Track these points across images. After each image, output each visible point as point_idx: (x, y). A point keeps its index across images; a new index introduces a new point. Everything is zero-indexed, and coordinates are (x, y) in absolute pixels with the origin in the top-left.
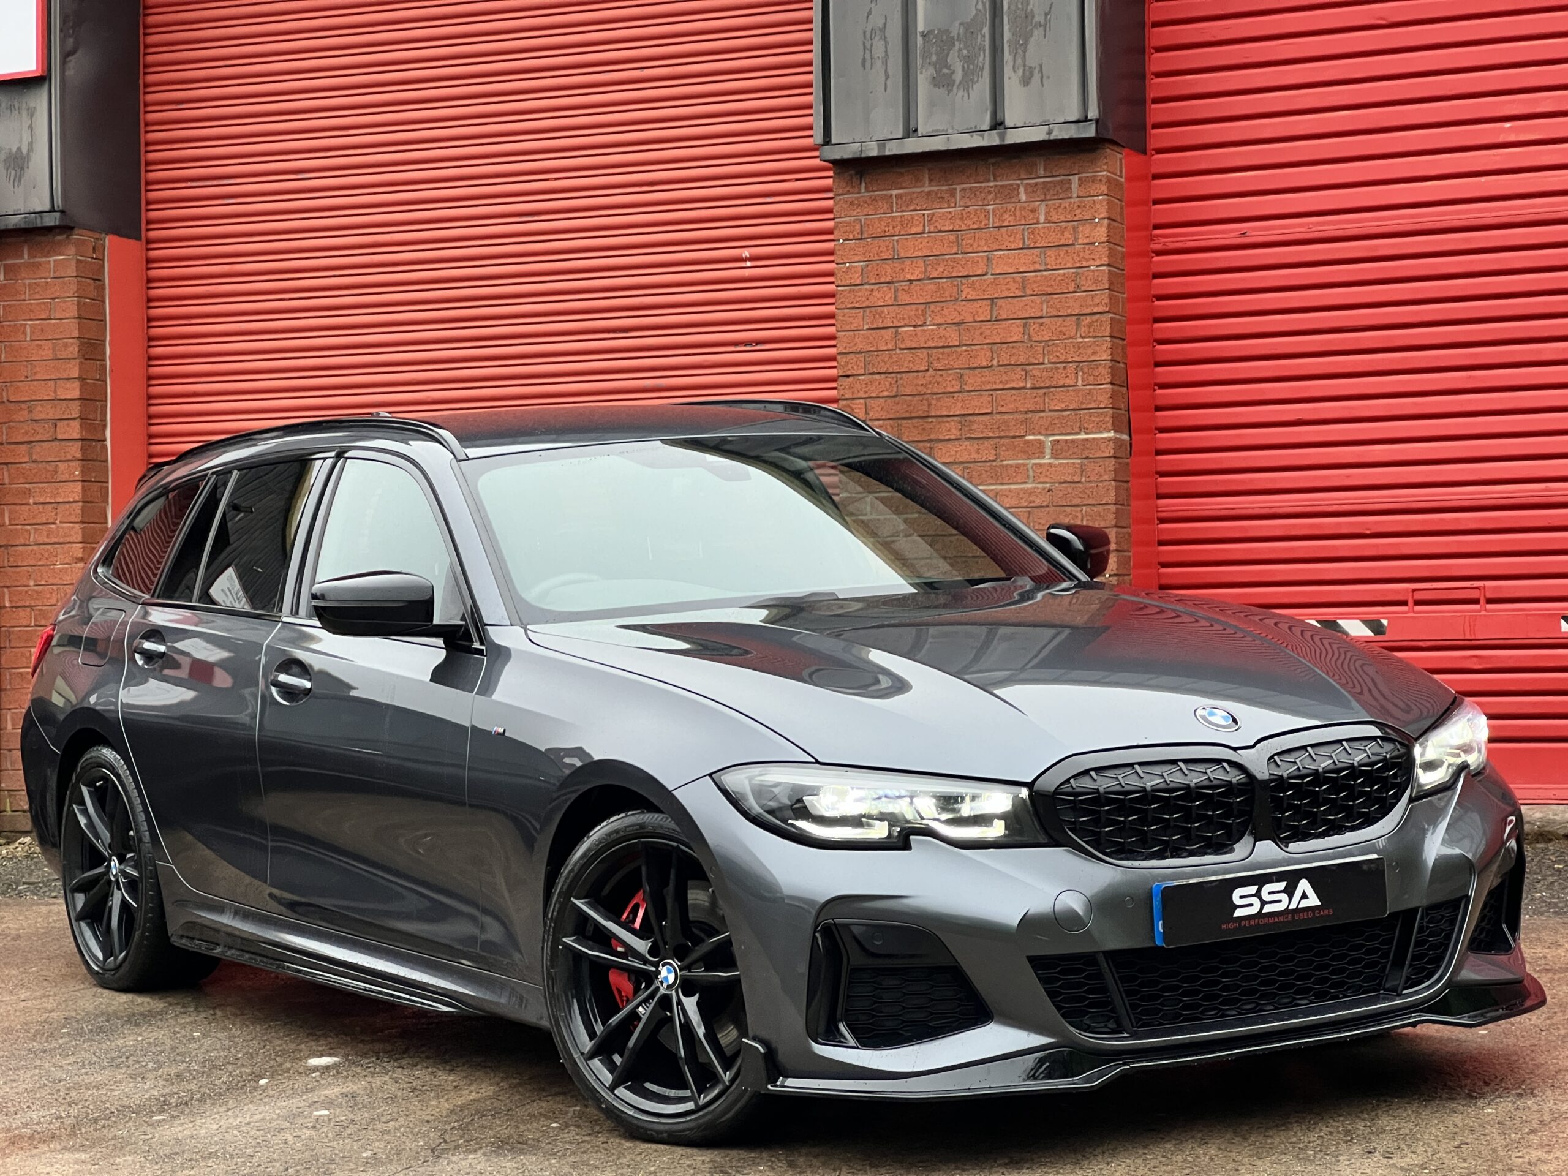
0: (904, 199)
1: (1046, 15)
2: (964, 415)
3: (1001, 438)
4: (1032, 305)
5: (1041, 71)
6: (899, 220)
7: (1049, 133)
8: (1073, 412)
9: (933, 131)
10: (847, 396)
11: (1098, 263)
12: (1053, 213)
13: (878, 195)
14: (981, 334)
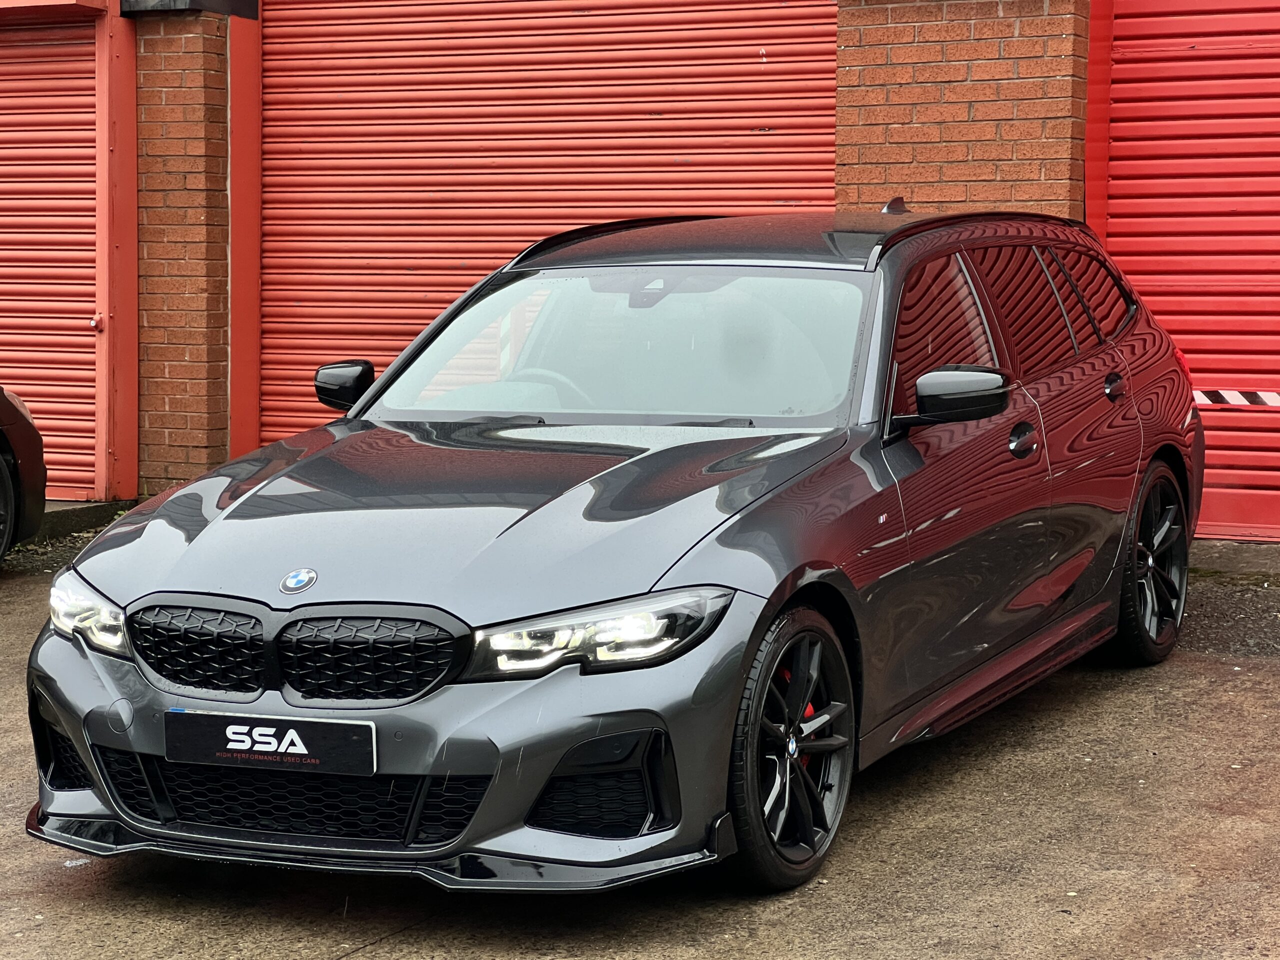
0: (898, 12)
2: (942, 202)
4: (1005, 108)
6: (893, 30)
8: (1035, 203)
10: (842, 182)
11: (1064, 73)
12: (1026, 28)
13: (876, 8)
14: (960, 132)
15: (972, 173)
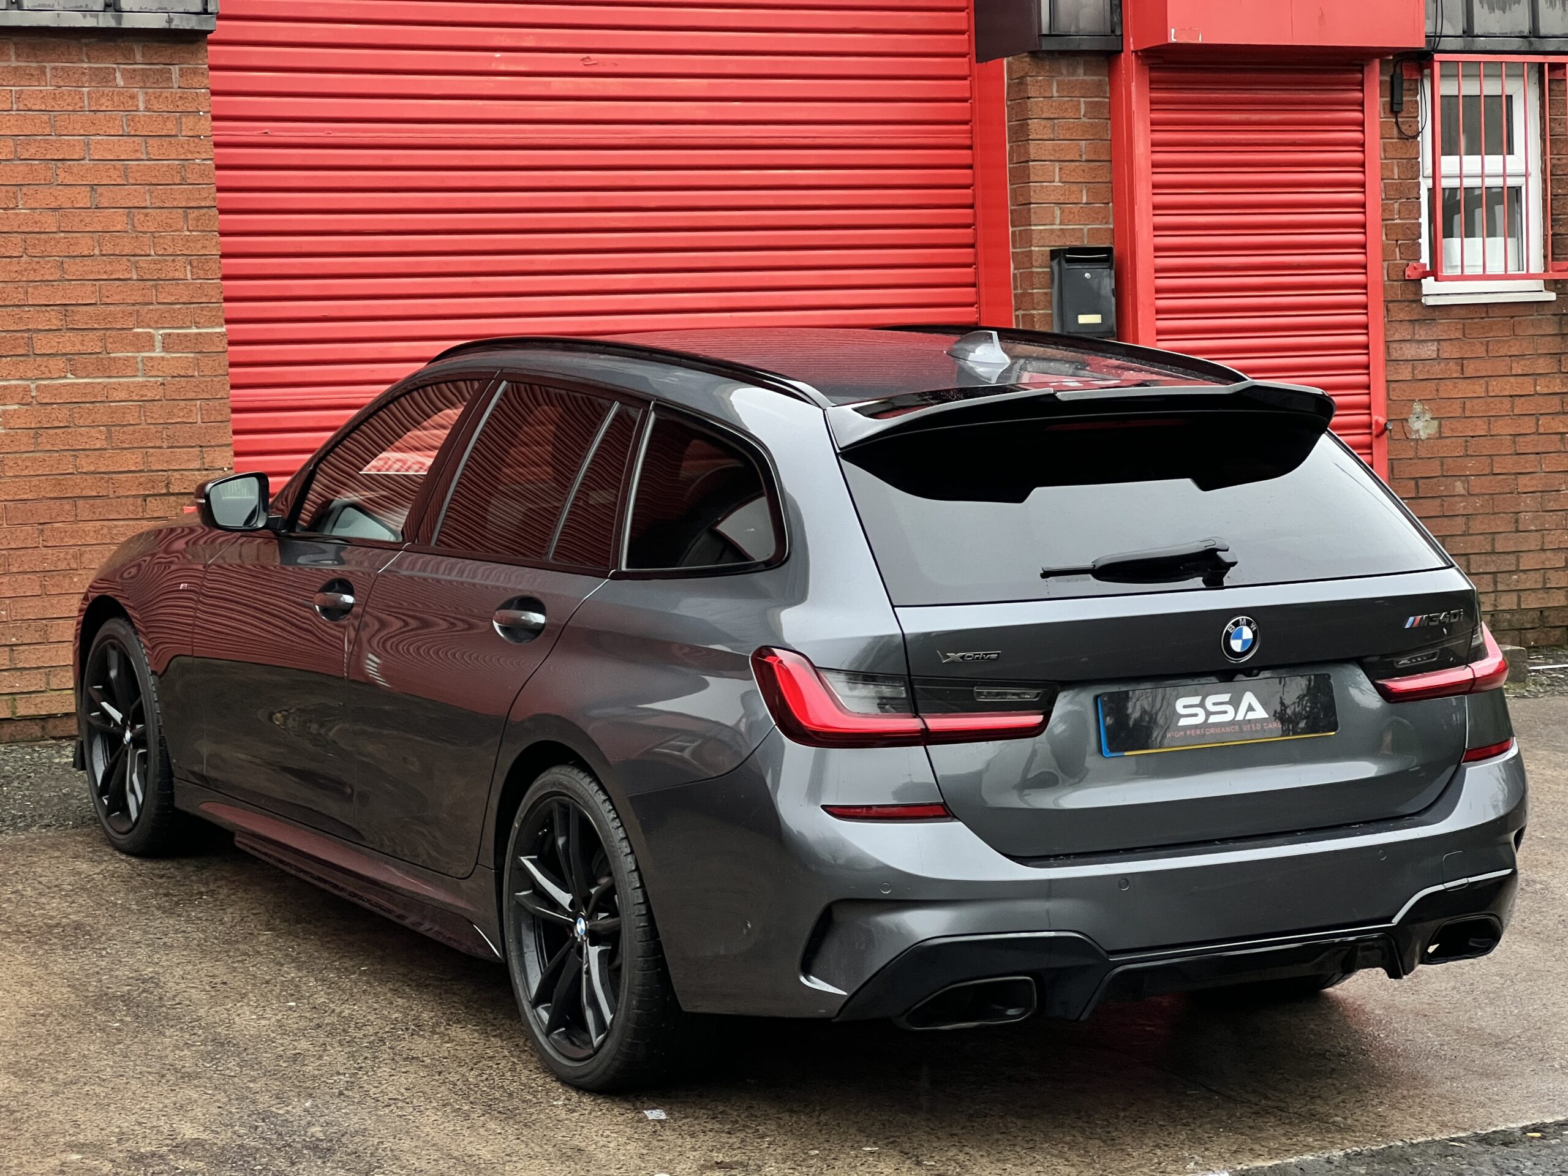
2: (65, 305)
3: (107, 329)
4: (136, 194)
7: (170, 21)
8: (184, 306)
9: (39, 5)
11: (204, 156)
12: (153, 101)
14: (81, 221)
15: (102, 271)
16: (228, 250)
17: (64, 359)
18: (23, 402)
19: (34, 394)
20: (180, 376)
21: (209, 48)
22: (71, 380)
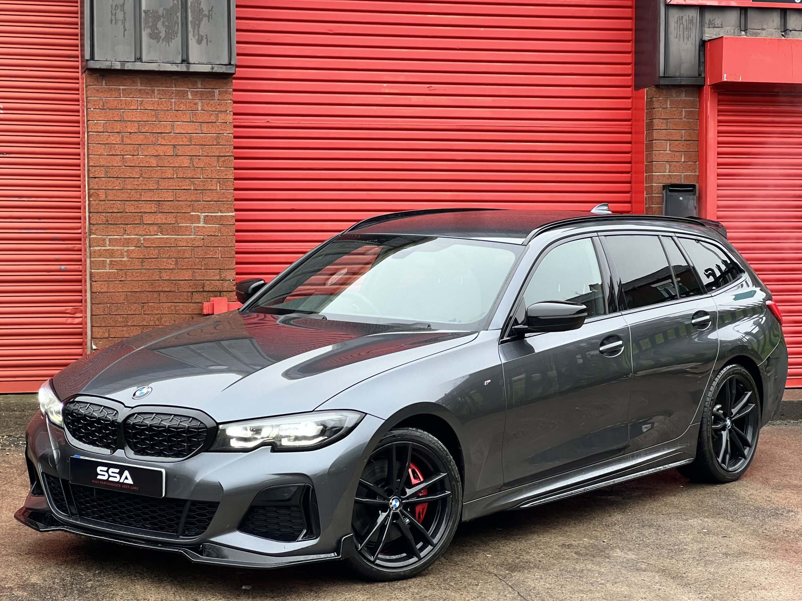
0: (127, 91)
1: (209, 11)
2: (159, 201)
3: (178, 213)
4: (195, 149)
5: (207, 38)
6: (124, 102)
7: (213, 68)
8: (215, 203)
9: (150, 60)
10: (95, 188)
11: (228, 132)
13: (113, 88)
14: (168, 162)
15: (177, 185)
16: (237, 176)
17: (157, 226)
18: (137, 246)
19: (142, 242)
20: (211, 235)
21: (234, 81)
22: (160, 236)
